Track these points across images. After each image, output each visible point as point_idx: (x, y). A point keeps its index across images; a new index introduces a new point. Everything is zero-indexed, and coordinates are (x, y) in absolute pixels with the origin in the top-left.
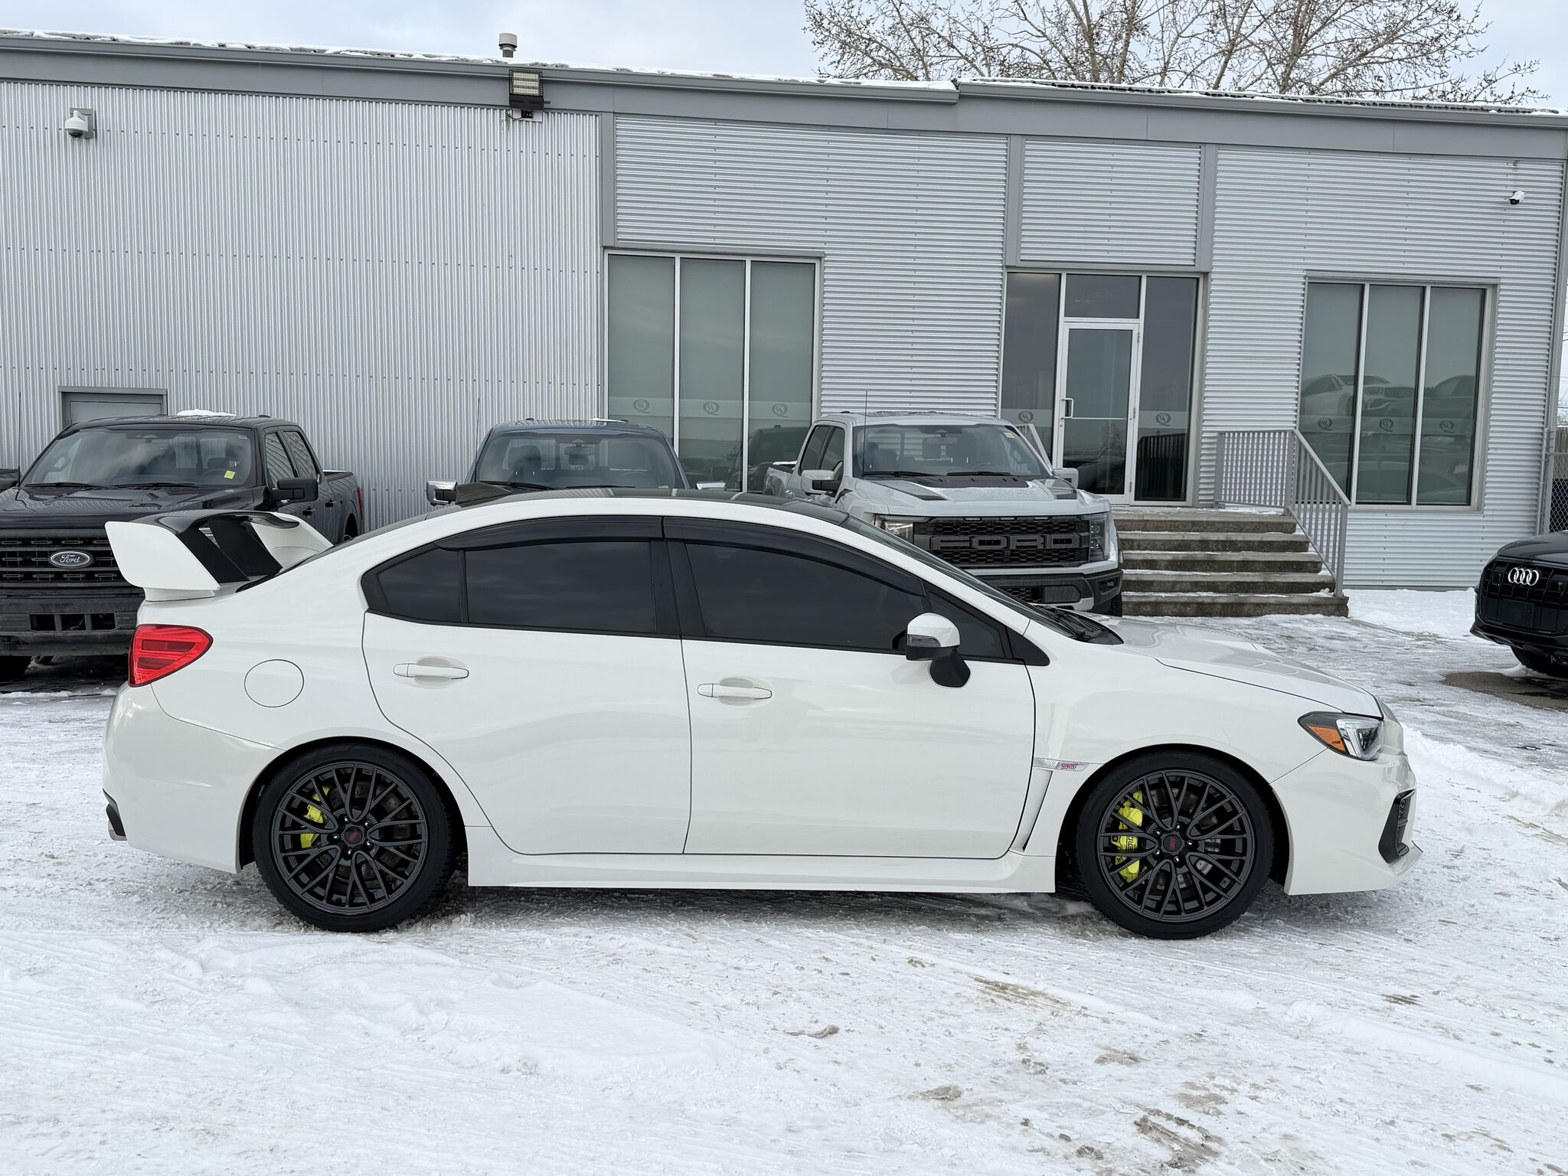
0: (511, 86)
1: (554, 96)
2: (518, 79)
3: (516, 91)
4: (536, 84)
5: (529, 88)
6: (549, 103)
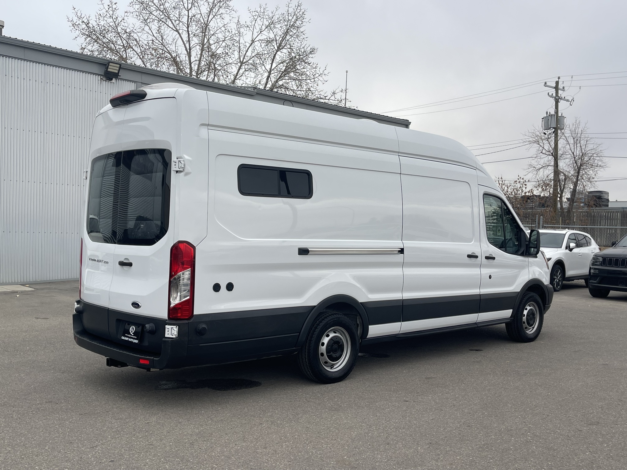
0: (107, 68)
1: (122, 74)
2: (111, 66)
3: (109, 70)
4: (118, 69)
5: (114, 69)
6: (120, 76)
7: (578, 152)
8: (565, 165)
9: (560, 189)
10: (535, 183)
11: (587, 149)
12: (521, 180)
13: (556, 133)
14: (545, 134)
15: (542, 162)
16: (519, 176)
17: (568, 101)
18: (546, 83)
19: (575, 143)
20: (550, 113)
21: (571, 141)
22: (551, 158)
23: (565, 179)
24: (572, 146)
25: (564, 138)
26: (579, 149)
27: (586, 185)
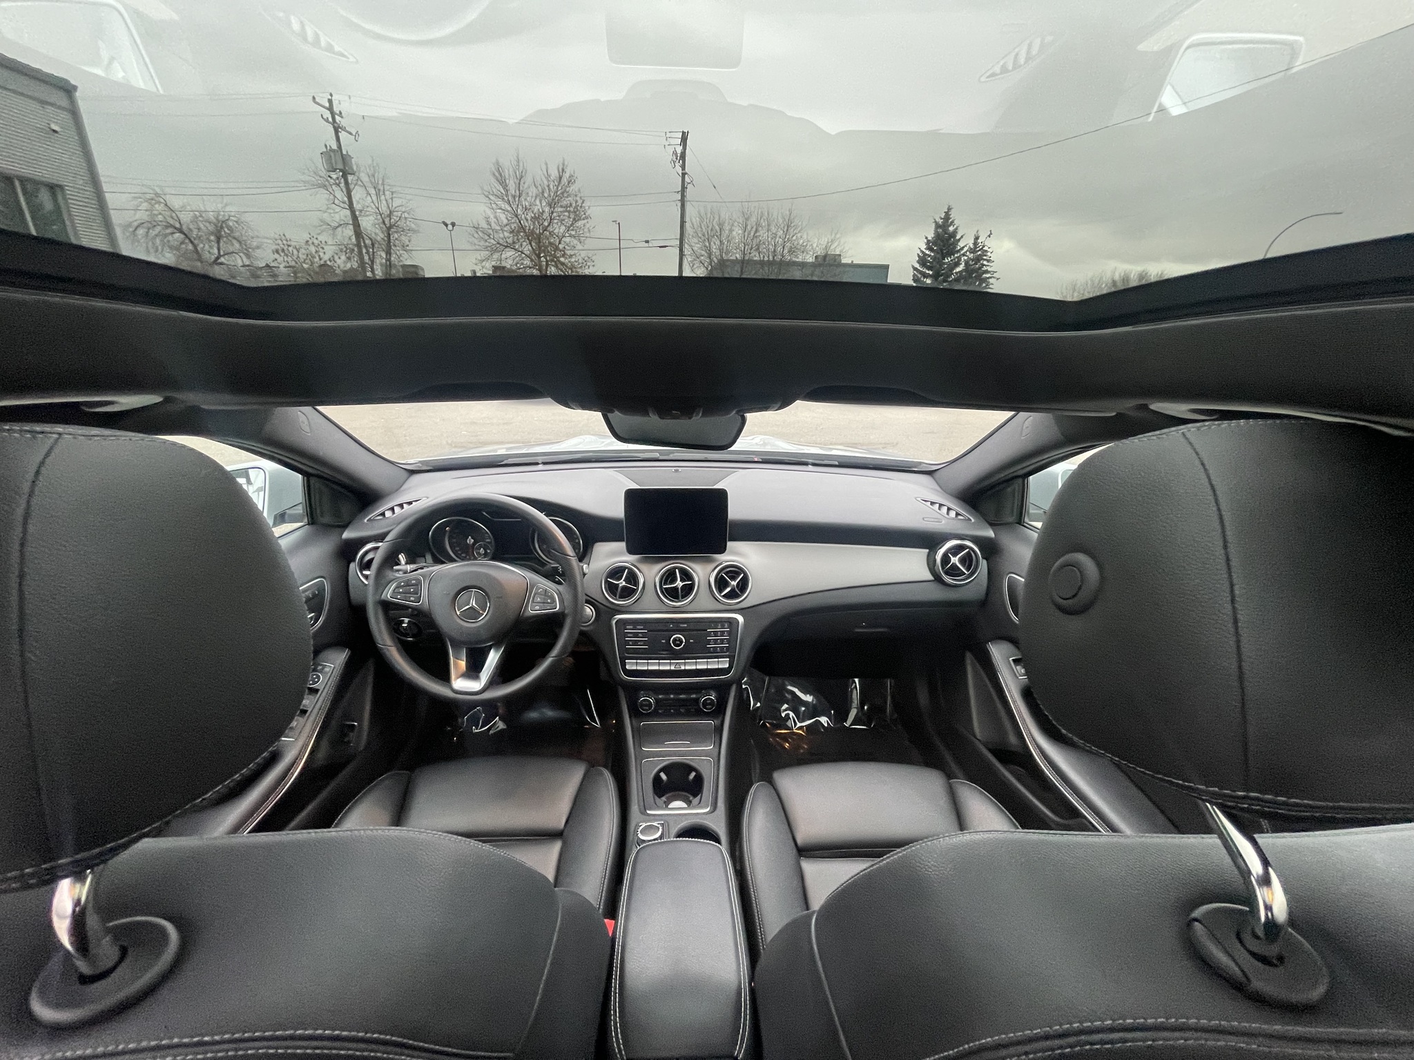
7: (384, 209)
8: (368, 223)
9: (370, 258)
10: (334, 247)
11: (394, 206)
12: (316, 242)
13: (345, 176)
14: (331, 178)
15: (337, 217)
16: (310, 234)
17: (351, 134)
18: (314, 98)
19: (378, 195)
20: (330, 147)
21: (372, 191)
22: (348, 213)
23: (373, 245)
24: (374, 198)
25: (360, 183)
26: (384, 202)
27: (401, 255)
